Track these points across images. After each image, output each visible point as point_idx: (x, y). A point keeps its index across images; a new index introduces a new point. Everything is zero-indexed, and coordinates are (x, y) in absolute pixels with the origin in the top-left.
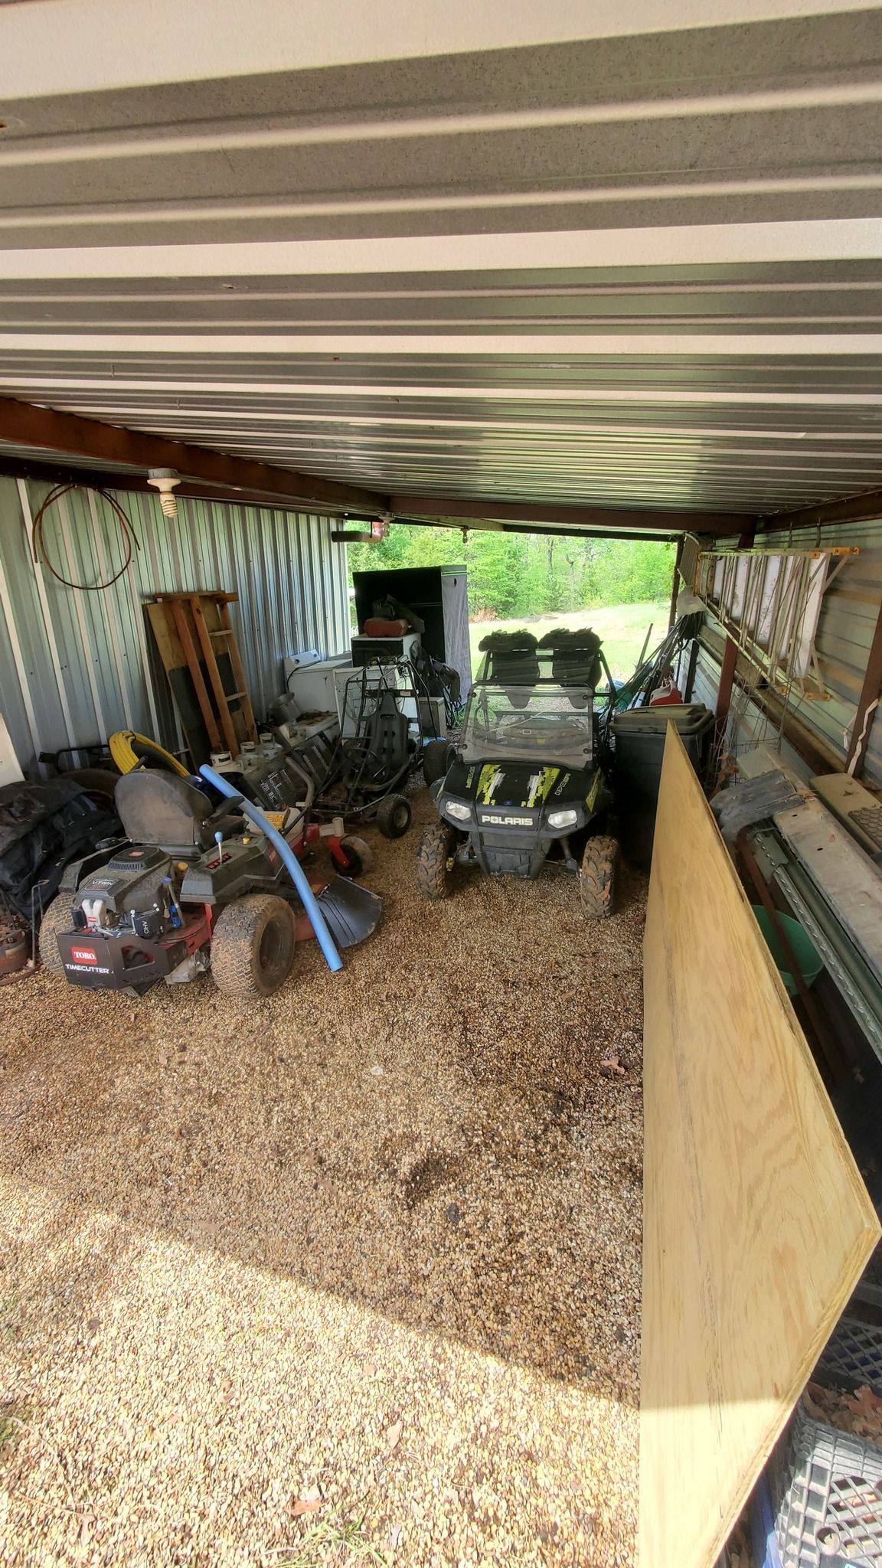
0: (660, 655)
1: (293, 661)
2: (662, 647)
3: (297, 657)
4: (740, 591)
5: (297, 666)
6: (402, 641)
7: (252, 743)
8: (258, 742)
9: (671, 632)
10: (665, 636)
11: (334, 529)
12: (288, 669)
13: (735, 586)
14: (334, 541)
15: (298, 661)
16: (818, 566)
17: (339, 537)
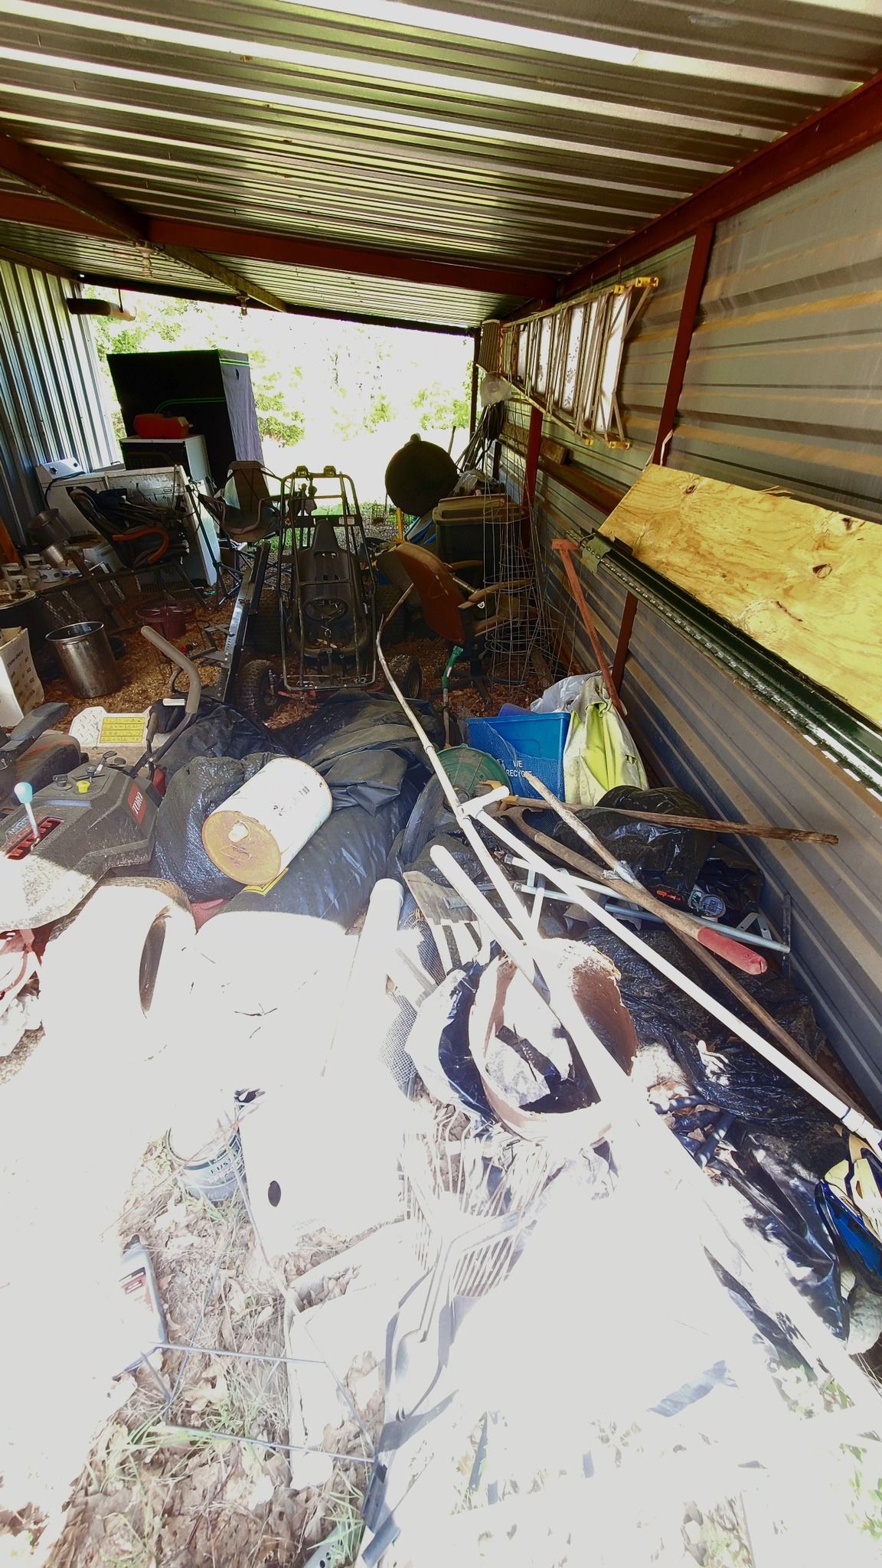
0: (465, 461)
1: (48, 470)
2: (466, 452)
3: (51, 465)
4: (544, 361)
5: (54, 477)
6: (184, 443)
7: (16, 564)
8: (23, 563)
9: (474, 437)
10: (467, 443)
11: (68, 294)
12: (44, 481)
13: (539, 355)
14: (73, 313)
15: (54, 471)
16: (621, 305)
17: (79, 306)
